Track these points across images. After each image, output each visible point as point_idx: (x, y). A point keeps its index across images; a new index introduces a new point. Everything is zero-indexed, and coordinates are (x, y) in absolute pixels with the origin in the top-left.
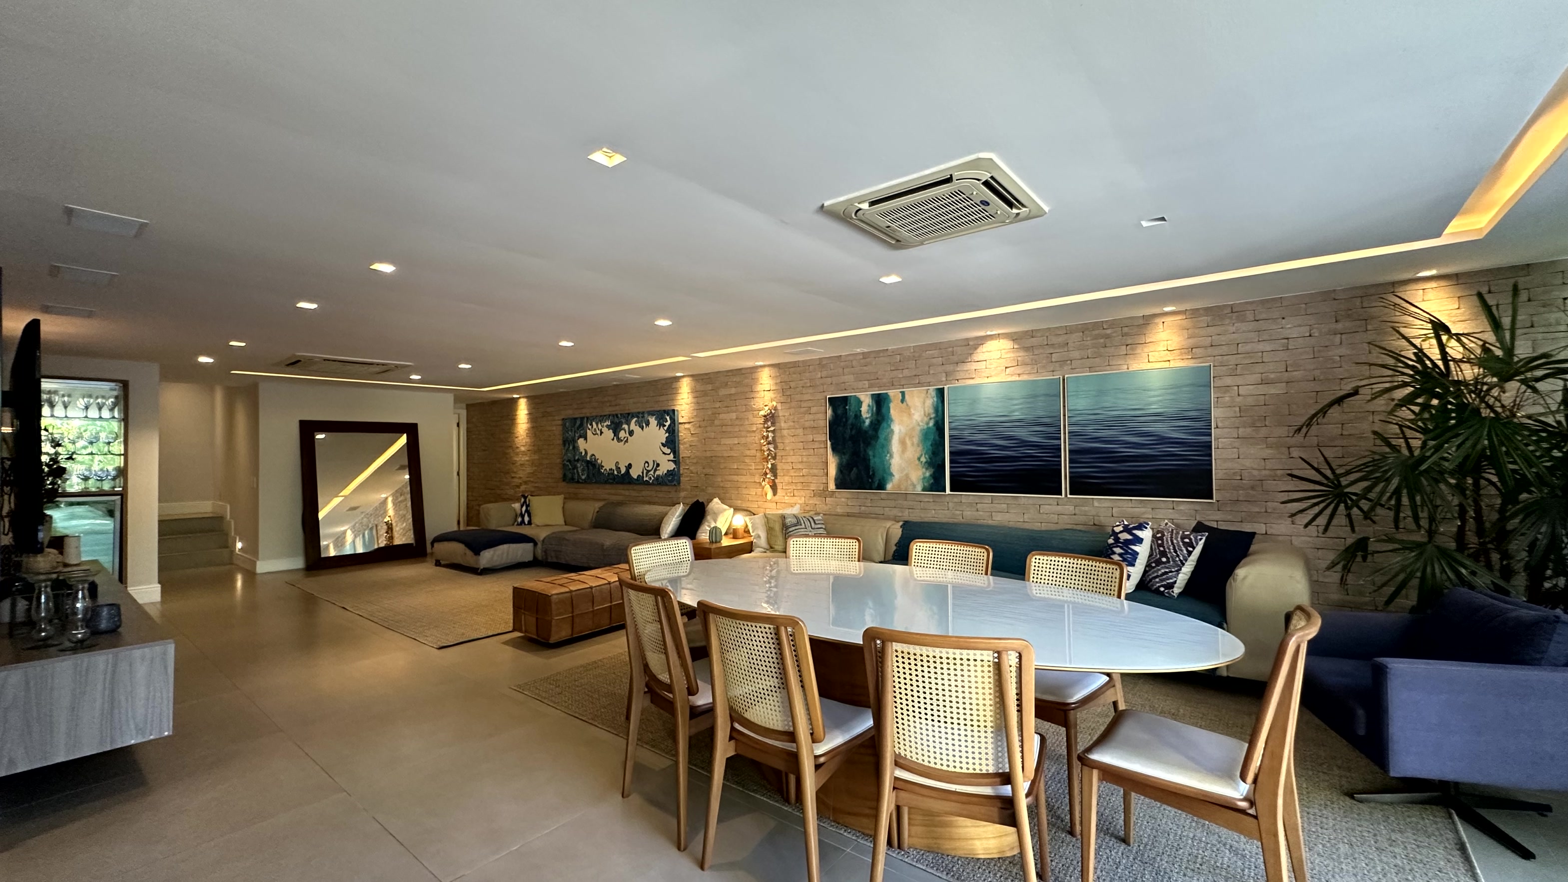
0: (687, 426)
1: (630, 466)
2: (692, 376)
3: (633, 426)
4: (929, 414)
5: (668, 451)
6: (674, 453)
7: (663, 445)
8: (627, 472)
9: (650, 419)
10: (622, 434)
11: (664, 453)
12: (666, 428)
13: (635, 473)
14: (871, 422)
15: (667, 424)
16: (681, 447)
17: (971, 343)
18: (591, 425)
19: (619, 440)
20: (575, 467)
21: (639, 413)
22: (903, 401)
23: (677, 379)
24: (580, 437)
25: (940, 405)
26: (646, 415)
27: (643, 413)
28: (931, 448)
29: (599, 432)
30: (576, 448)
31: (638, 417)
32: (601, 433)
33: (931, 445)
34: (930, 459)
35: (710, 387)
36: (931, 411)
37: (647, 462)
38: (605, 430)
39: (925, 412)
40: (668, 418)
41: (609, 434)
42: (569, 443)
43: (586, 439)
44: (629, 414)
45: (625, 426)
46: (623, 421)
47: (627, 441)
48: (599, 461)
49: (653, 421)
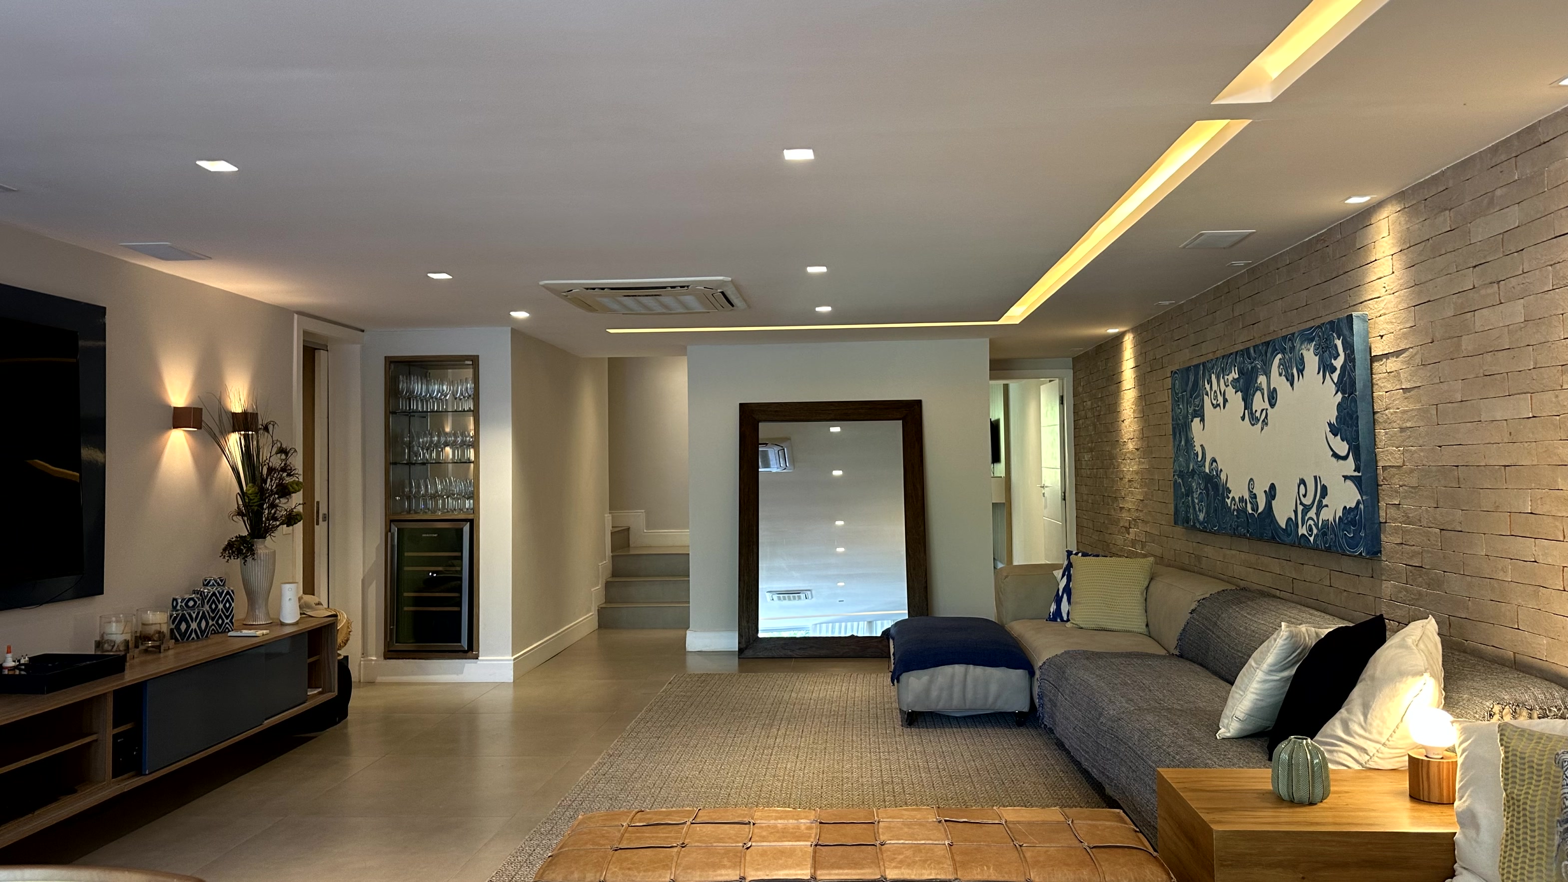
0: (1392, 364)
1: (1271, 493)
2: (1400, 196)
3: (1278, 381)
5: (1342, 448)
6: (1355, 450)
7: (1334, 430)
8: (1269, 506)
9: (1305, 352)
10: (1259, 402)
11: (1336, 455)
12: (1335, 376)
13: (1283, 512)
15: (1338, 363)
16: (1381, 433)
18: (1210, 382)
19: (1254, 420)
20: (1189, 492)
21: (1284, 338)
23: (1364, 216)
24: (1195, 415)
26: (1297, 344)
27: (1291, 338)
29: (1221, 400)
30: (1189, 442)
31: (1283, 351)
32: (1225, 401)
35: (1445, 221)
37: (1302, 482)
38: (1230, 391)
40: (1339, 343)
41: (1236, 399)
42: (1182, 430)
43: (1202, 420)
44: (1267, 344)
45: (1262, 379)
46: (1259, 364)
47: (1265, 423)
48: (1223, 477)
49: (1311, 360)
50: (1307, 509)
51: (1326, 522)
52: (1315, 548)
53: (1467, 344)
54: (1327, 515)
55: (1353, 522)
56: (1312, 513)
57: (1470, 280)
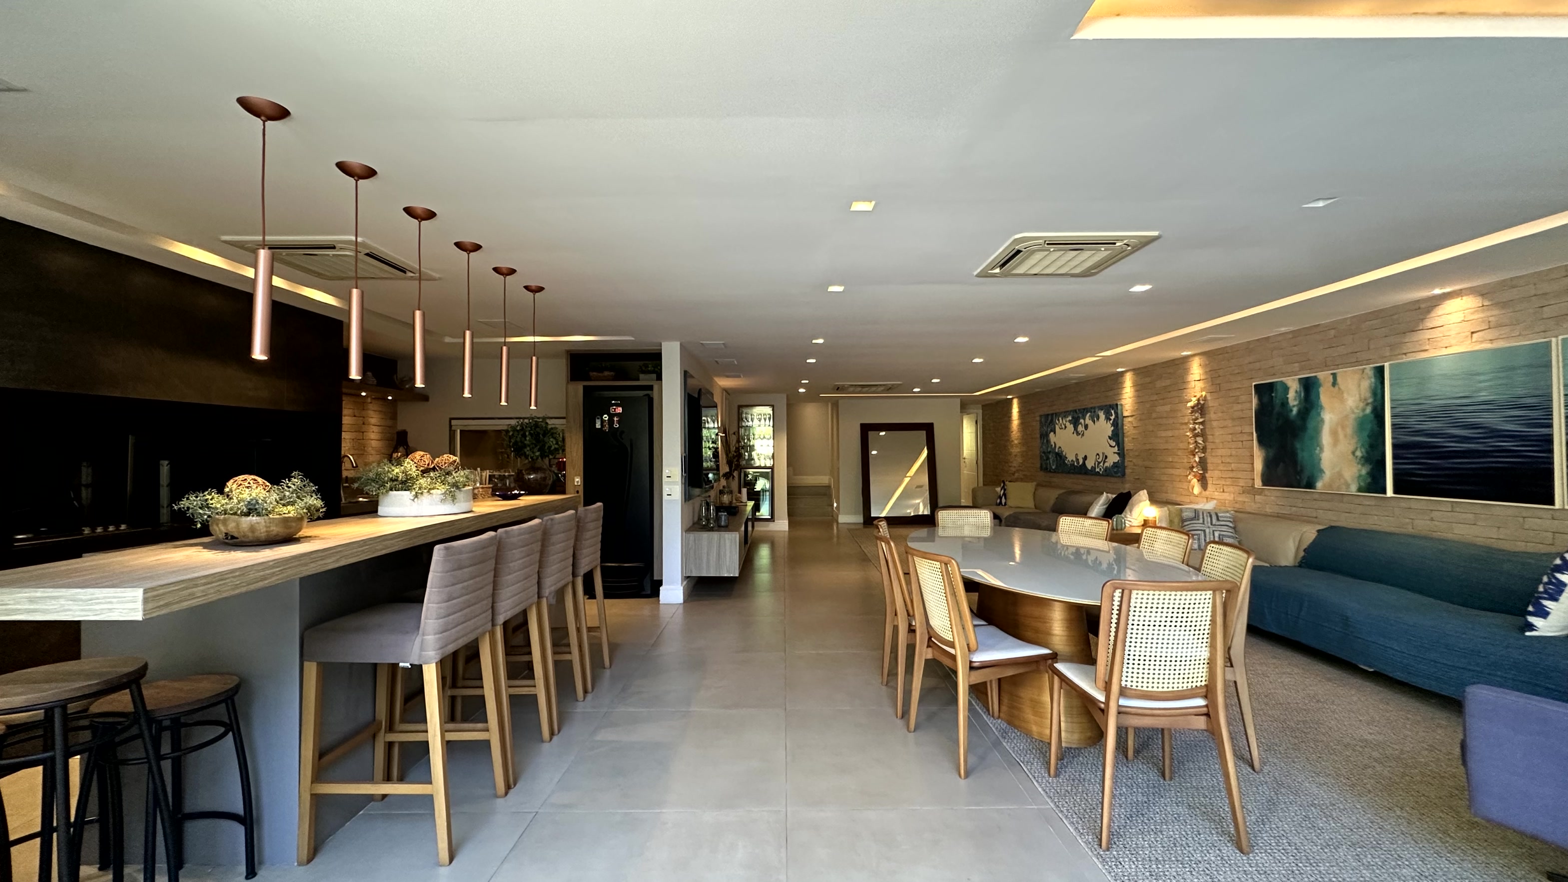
0: (1130, 419)
1: (1085, 458)
2: (1133, 370)
3: (1088, 421)
4: (1365, 400)
5: (1113, 444)
6: (1118, 444)
7: (1110, 438)
8: (1084, 463)
9: (1100, 413)
10: (1080, 428)
11: (1111, 446)
12: (1111, 422)
13: (1089, 464)
14: (1299, 412)
15: (1112, 418)
16: (1126, 439)
17: (1423, 306)
18: (1059, 420)
19: (1078, 434)
20: (1048, 459)
21: (1091, 408)
22: (1334, 384)
23: (1122, 373)
24: (1051, 431)
25: (1379, 387)
26: (1097, 410)
27: (1094, 408)
28: (1367, 439)
29: (1063, 427)
30: (1048, 441)
31: (1091, 412)
32: (1066, 427)
33: (1369, 436)
34: (1367, 452)
35: (1148, 380)
36: (1368, 394)
37: (1098, 454)
38: (1068, 424)
39: (1360, 397)
40: (1113, 412)
41: (1071, 427)
42: (1044, 436)
43: (1055, 433)
44: (1084, 409)
45: (1082, 421)
46: (1080, 415)
47: (1083, 435)
48: (1064, 453)
49: (1102, 415)
50: (1099, 463)
51: (1107, 467)
52: (1102, 475)
53: (1154, 415)
54: (1106, 464)
55: (1116, 467)
56: (1102, 464)
57: (1155, 397)
